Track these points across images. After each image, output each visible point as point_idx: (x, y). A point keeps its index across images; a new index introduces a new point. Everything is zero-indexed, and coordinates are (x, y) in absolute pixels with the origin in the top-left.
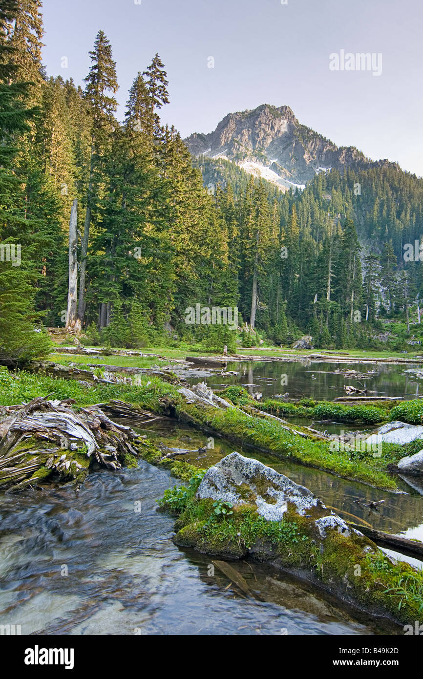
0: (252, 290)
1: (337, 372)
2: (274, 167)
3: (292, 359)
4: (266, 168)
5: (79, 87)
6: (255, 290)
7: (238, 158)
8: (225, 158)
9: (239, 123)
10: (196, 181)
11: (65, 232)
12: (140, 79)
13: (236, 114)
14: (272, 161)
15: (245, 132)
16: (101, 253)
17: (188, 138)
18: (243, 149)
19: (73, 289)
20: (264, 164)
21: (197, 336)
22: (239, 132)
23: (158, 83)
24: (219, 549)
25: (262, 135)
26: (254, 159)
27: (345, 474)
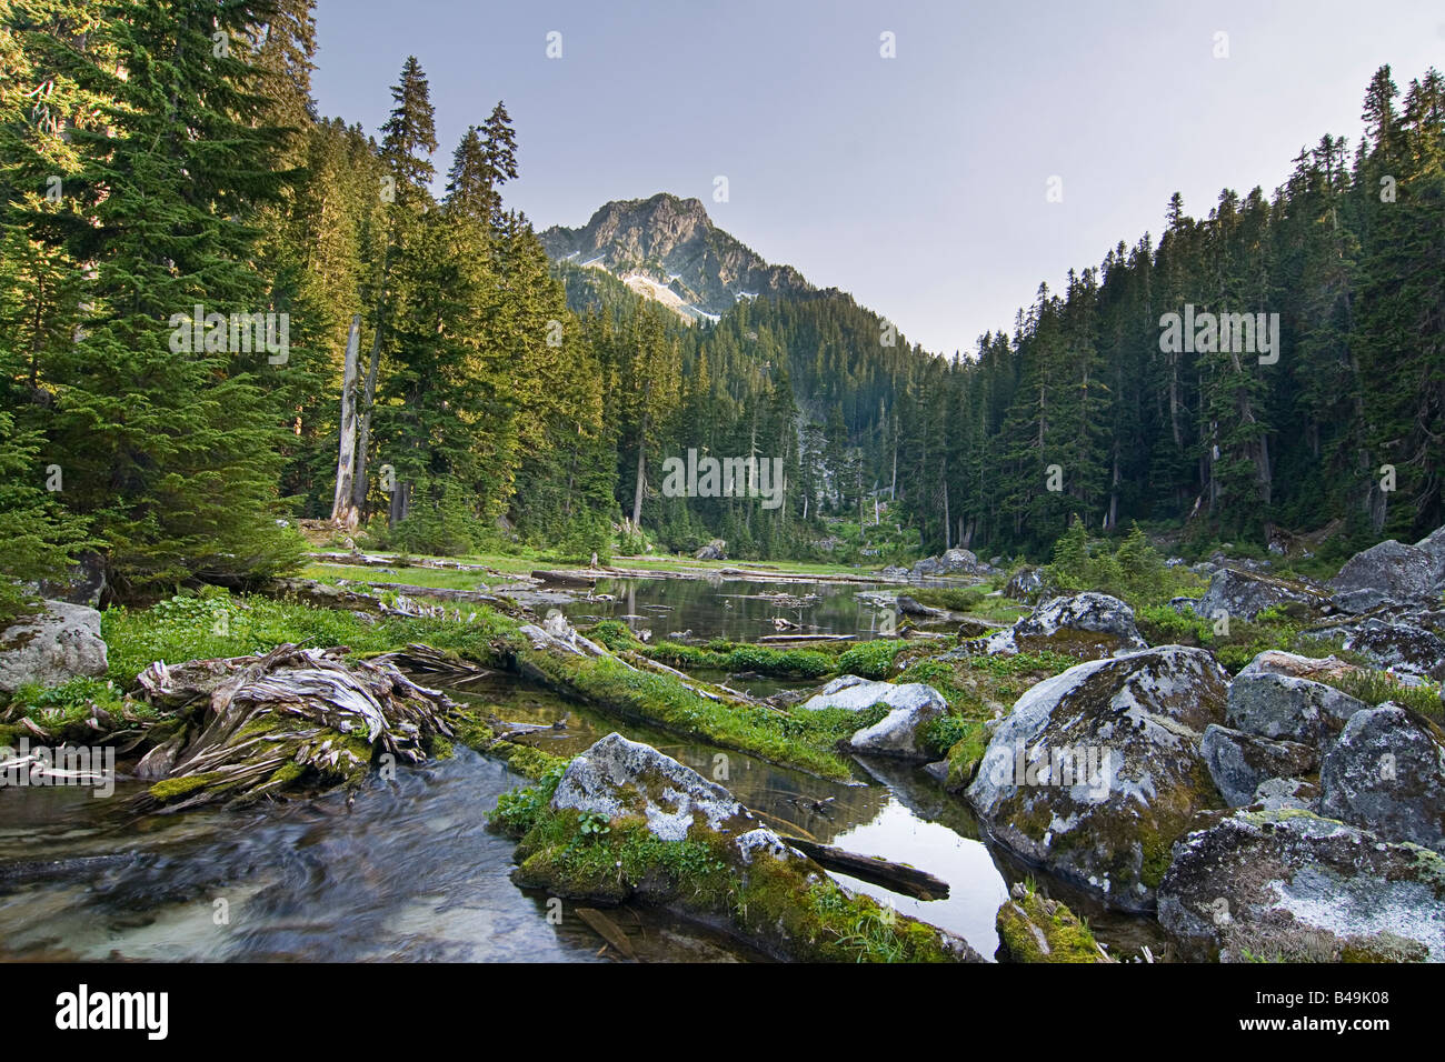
0: (637, 468)
1: (762, 595)
2: (675, 286)
3: (695, 576)
4: (661, 287)
5: (372, 138)
6: (641, 469)
7: (621, 268)
8: (602, 267)
9: (624, 217)
10: (555, 299)
11: (338, 365)
12: (472, 136)
13: (621, 203)
14: (673, 278)
15: (633, 230)
16: (396, 402)
17: (545, 233)
18: (629, 256)
19: (347, 457)
20: (661, 281)
21: (550, 537)
22: (624, 230)
23: (501, 146)
24: (586, 889)
25: (658, 238)
26: (646, 271)
27: (776, 758)
